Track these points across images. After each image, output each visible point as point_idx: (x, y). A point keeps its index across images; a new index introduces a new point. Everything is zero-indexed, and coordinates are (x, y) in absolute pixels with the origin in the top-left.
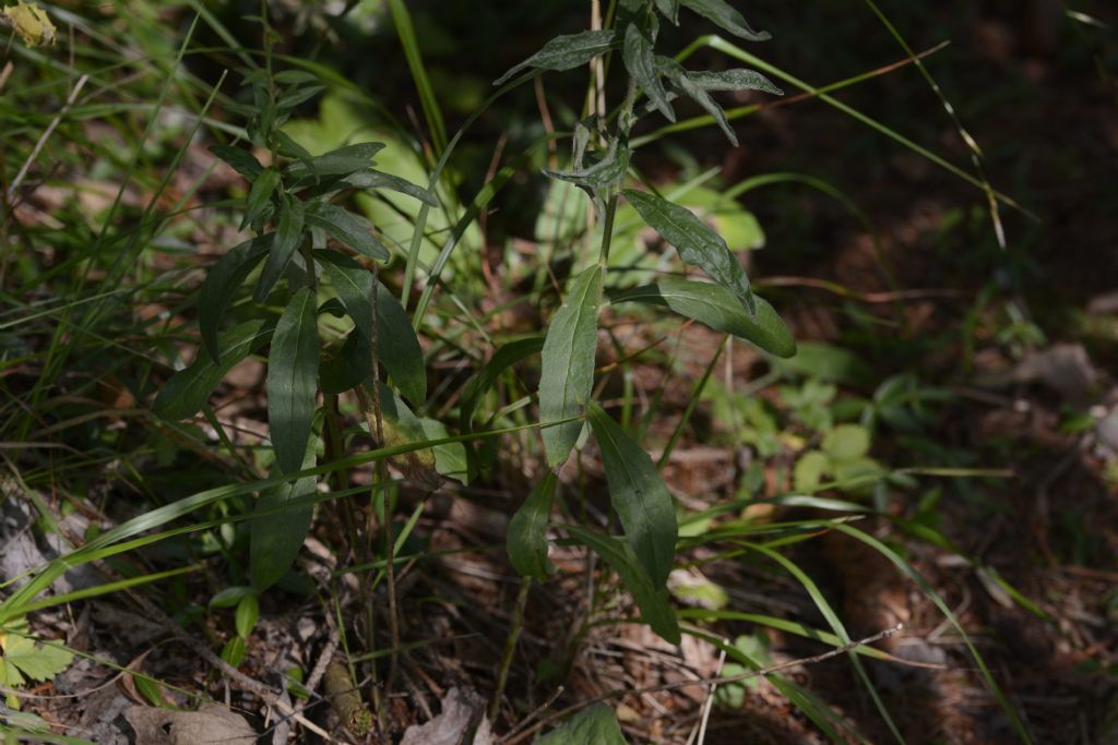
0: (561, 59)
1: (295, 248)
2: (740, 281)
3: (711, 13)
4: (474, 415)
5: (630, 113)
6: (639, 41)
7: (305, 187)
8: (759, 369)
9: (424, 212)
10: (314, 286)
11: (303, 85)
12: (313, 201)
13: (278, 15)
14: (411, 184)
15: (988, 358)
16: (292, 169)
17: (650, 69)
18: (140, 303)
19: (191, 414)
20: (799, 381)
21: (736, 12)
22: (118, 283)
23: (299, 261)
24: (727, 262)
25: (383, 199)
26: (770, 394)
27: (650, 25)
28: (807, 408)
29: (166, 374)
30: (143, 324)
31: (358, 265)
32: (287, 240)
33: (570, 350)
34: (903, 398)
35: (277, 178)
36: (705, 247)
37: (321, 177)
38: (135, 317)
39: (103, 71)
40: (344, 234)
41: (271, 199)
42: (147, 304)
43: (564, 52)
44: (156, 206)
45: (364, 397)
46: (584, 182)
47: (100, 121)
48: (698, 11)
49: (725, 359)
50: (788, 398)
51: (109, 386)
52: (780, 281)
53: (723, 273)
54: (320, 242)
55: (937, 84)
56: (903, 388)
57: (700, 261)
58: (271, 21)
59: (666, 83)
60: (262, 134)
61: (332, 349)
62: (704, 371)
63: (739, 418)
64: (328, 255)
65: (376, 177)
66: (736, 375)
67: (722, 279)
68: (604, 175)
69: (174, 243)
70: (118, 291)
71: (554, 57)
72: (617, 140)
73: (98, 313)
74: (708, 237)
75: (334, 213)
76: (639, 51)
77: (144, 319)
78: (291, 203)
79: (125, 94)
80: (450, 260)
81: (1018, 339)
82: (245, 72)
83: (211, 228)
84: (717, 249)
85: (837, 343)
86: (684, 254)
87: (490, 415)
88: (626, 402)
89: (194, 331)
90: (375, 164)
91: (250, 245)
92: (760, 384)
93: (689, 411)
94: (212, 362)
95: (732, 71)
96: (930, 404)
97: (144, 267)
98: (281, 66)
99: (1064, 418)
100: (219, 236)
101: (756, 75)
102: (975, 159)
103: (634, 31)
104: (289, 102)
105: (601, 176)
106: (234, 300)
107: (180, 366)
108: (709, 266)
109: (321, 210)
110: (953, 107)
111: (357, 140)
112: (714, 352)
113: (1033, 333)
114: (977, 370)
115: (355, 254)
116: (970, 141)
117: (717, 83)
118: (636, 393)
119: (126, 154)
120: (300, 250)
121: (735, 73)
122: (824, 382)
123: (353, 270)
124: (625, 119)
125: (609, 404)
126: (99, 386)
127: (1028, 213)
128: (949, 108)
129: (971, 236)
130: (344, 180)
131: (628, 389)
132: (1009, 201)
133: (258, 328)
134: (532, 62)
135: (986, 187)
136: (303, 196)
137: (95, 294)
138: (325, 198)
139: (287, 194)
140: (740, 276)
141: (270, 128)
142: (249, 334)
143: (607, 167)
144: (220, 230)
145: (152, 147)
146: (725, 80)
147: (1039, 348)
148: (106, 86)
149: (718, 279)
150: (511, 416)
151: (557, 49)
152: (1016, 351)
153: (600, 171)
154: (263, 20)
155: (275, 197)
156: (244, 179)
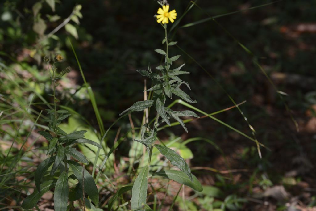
0: (138, 108)
1: (62, 160)
2: (188, 170)
3: (181, 95)
4: (112, 207)
5: (157, 123)
6: (160, 103)
7: (65, 143)
8: (192, 193)
9: (99, 150)
10: (67, 171)
11: (64, 114)
12: (67, 147)
13: (57, 94)
14: (94, 142)
15: (256, 190)
16: (61, 138)
17: (163, 111)
18: (18, 176)
19: (32, 207)
20: (203, 197)
21: (188, 95)
22: (11, 170)
23: (63, 164)
24: (184, 165)
25: (86, 146)
26: (195, 200)
27: (163, 99)
28: (205, 204)
29: (25, 196)
30: (18, 182)
31: (79, 165)
32: (60, 158)
33: (140, 189)
34: (232, 201)
35: (57, 140)
36: (178, 161)
37: (70, 140)
38: (16, 180)
39: (7, 110)
40: (76, 156)
41: (55, 146)
42: (19, 176)
43: (139, 106)
44: (22, 148)
45: (81, 202)
46: (145, 142)
47: (7, 124)
48: (177, 95)
49: (182, 190)
50: (200, 202)
51: (8, 199)
52: (197, 168)
53: (183, 168)
54: (69, 158)
55: (243, 112)
56: (233, 198)
57: (177, 164)
58: (56, 96)
59: (168, 114)
60: (53, 128)
61: (72, 188)
62: (177, 194)
63: (186, 207)
64: (71, 162)
65: (84, 140)
66: (185, 195)
67: (183, 169)
68: (150, 141)
69: (27, 159)
70: (12, 173)
71: (136, 108)
72: (154, 130)
73: (6, 179)
74: (179, 158)
75: (73, 150)
76: (160, 106)
77: (19, 180)
78: (61, 147)
79: (13, 117)
80: (106, 164)
81: (265, 184)
82: (49, 110)
83: (37, 154)
84: (181, 161)
85: (214, 186)
86: (172, 163)
87: (117, 207)
88: (155, 203)
89: (33, 184)
90: (85, 136)
91: (49, 159)
92: (192, 197)
93: (172, 205)
94: (38, 193)
95: (185, 111)
96: (240, 203)
97: (19, 166)
98: (58, 109)
99: (278, 207)
100: (40, 157)
101: (192, 112)
102: (253, 133)
103: (159, 100)
104: (61, 119)
105: (149, 141)
106: (44, 175)
107: (29, 194)
108: (179, 166)
109: (69, 149)
110: (247, 118)
111: (79, 129)
112: (179, 188)
113: (269, 182)
114: (253, 193)
115: (78, 161)
116: (252, 128)
117: (181, 114)
118: (157, 200)
119: (14, 133)
120: (63, 161)
121: (186, 111)
122: (210, 197)
123: (78, 166)
124: (156, 125)
125: (150, 203)
126: (6, 200)
127: (268, 149)
128: (246, 119)
129: (251, 156)
130: (76, 141)
131: (155, 199)
132: (262, 145)
133: (51, 183)
134: (130, 109)
135: (256, 141)
136: (64, 145)
137: (5, 173)
138: (70, 146)
139: (59, 145)
140: (188, 169)
141: (55, 126)
142: (49, 184)
143: (151, 138)
144: (40, 155)
145: (21, 131)
146: (183, 113)
147: (271, 187)
148: (8, 114)
149: (182, 170)
150: (122, 208)
151: (137, 105)
152: (264, 188)
153: (149, 139)
154: (54, 95)
155: (56, 146)
156: (47, 141)
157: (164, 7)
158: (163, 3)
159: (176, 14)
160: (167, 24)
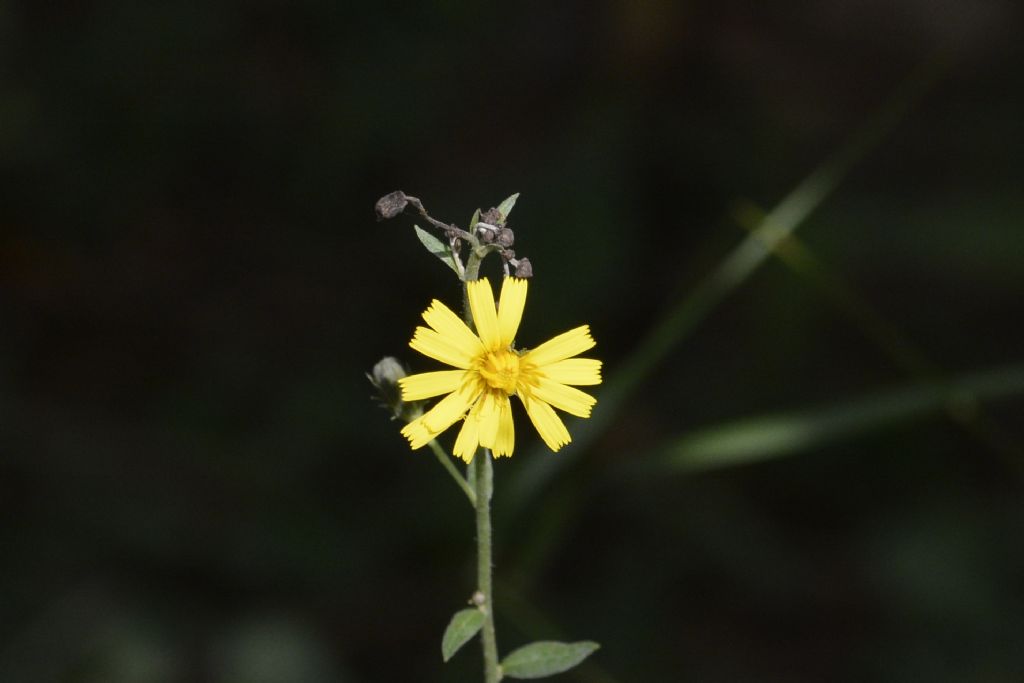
157: (478, 292)
158: (465, 251)
159: (591, 372)
160: (501, 463)
